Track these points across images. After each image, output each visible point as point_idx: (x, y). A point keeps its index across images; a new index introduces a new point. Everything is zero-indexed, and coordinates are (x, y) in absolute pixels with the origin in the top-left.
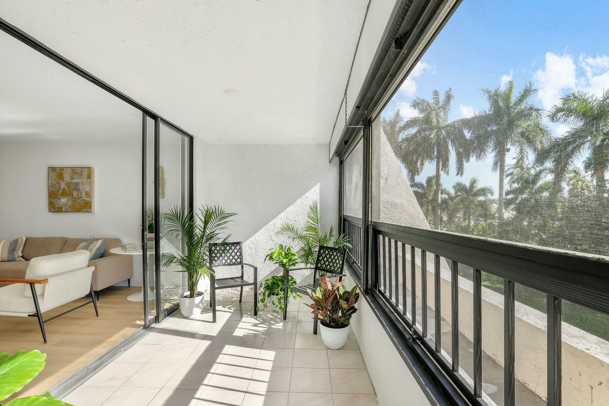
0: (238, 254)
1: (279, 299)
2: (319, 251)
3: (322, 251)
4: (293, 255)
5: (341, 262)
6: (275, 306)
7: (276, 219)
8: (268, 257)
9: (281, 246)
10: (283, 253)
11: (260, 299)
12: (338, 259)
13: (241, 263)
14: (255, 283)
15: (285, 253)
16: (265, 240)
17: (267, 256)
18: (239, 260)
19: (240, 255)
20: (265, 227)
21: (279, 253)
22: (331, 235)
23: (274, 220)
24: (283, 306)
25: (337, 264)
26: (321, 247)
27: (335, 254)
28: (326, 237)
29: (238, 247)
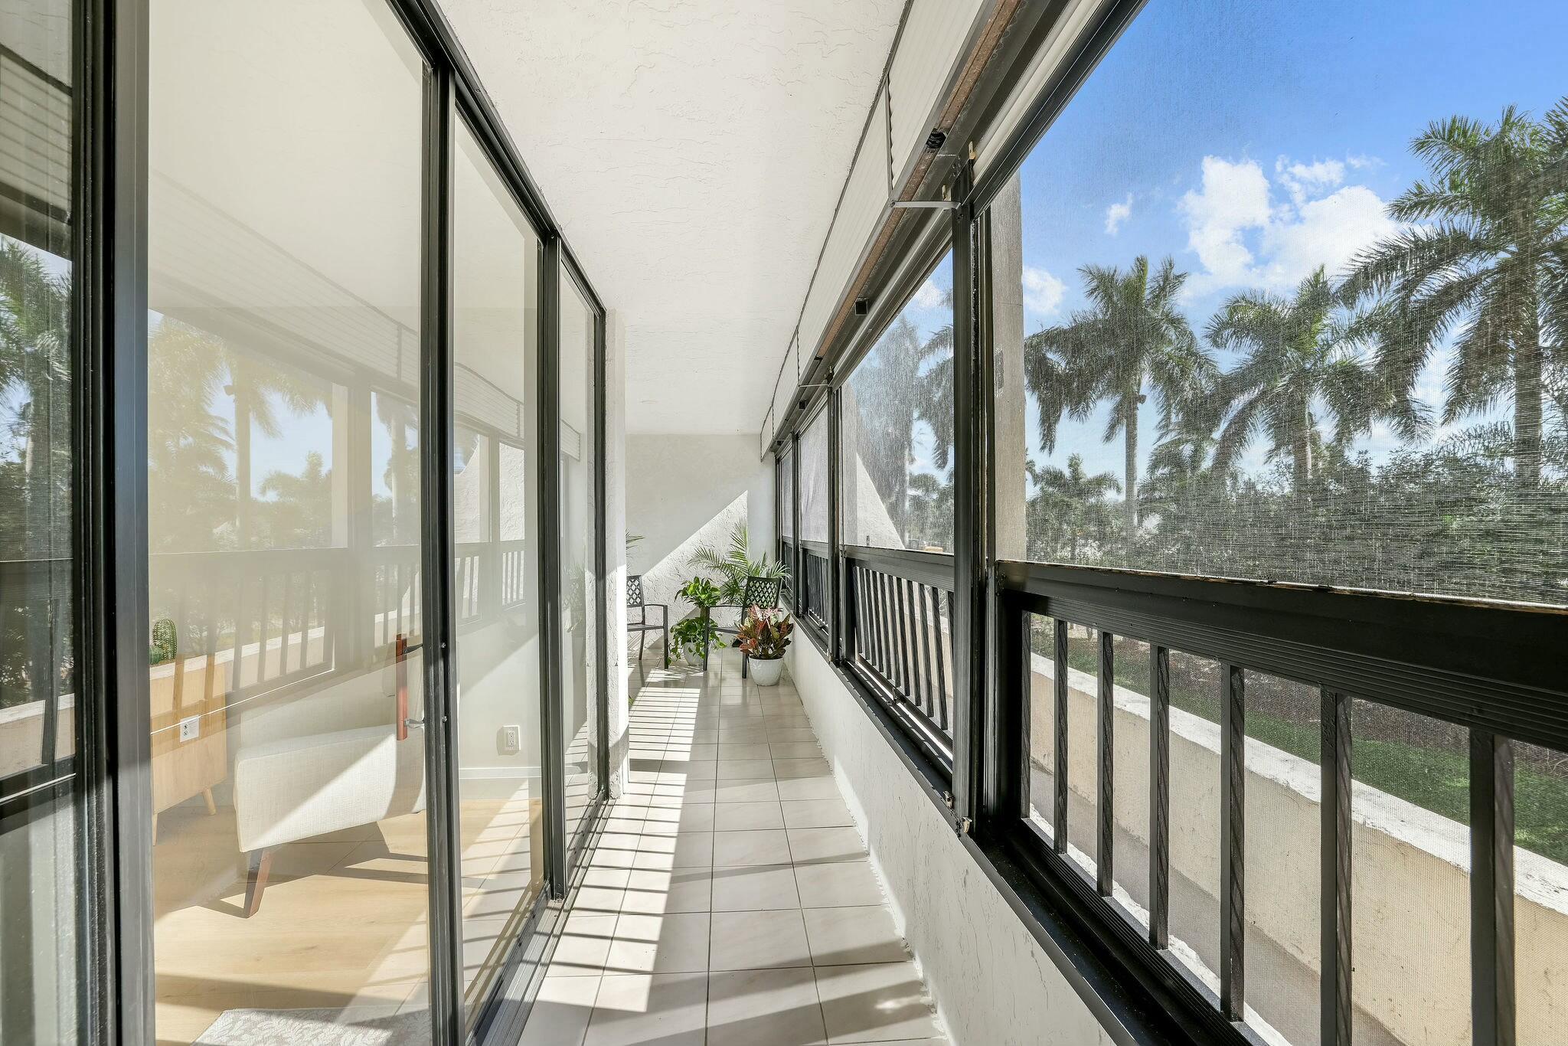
0: (637, 592)
1: (698, 645)
2: (748, 585)
3: (751, 584)
4: (715, 590)
5: (775, 596)
6: (693, 653)
7: (684, 544)
8: (681, 593)
9: (697, 580)
10: (701, 588)
11: (671, 648)
12: (771, 591)
13: (641, 604)
14: (665, 627)
15: (703, 587)
16: (669, 576)
17: (678, 593)
18: (638, 600)
19: (640, 593)
20: (669, 556)
21: (694, 587)
22: (764, 564)
23: (681, 545)
24: (703, 653)
25: (770, 599)
26: (750, 579)
27: (768, 585)
28: (758, 567)
29: (637, 583)
